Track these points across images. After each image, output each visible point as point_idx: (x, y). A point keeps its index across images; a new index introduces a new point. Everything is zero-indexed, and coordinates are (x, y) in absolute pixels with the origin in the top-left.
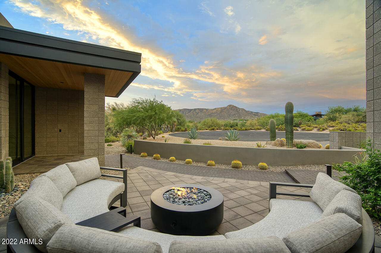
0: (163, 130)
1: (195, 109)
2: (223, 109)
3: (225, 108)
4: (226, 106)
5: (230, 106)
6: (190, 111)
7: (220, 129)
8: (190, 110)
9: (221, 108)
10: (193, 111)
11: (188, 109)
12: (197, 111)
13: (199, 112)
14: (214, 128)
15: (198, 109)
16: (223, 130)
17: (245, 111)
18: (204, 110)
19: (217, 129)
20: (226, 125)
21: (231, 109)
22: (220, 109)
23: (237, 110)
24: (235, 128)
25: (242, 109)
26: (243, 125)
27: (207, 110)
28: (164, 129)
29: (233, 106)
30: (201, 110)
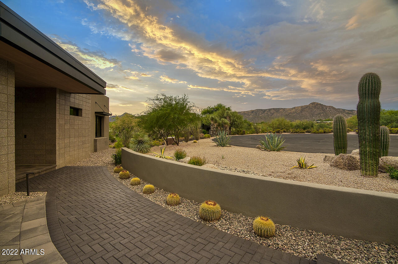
0: (211, 133)
1: (270, 110)
2: (304, 107)
3: (307, 107)
4: (308, 104)
5: (313, 104)
6: (264, 112)
7: (288, 132)
8: (263, 110)
9: (302, 107)
10: (268, 111)
11: (261, 110)
12: (272, 111)
13: (274, 113)
14: (279, 131)
15: (274, 109)
16: (292, 133)
17: (334, 108)
18: (280, 110)
19: (284, 132)
20: (298, 127)
21: (315, 107)
22: (300, 108)
23: (322, 108)
24: (309, 130)
25: (330, 106)
26: (321, 126)
27: (284, 109)
28: (213, 133)
29: (317, 104)
30: (277, 110)
